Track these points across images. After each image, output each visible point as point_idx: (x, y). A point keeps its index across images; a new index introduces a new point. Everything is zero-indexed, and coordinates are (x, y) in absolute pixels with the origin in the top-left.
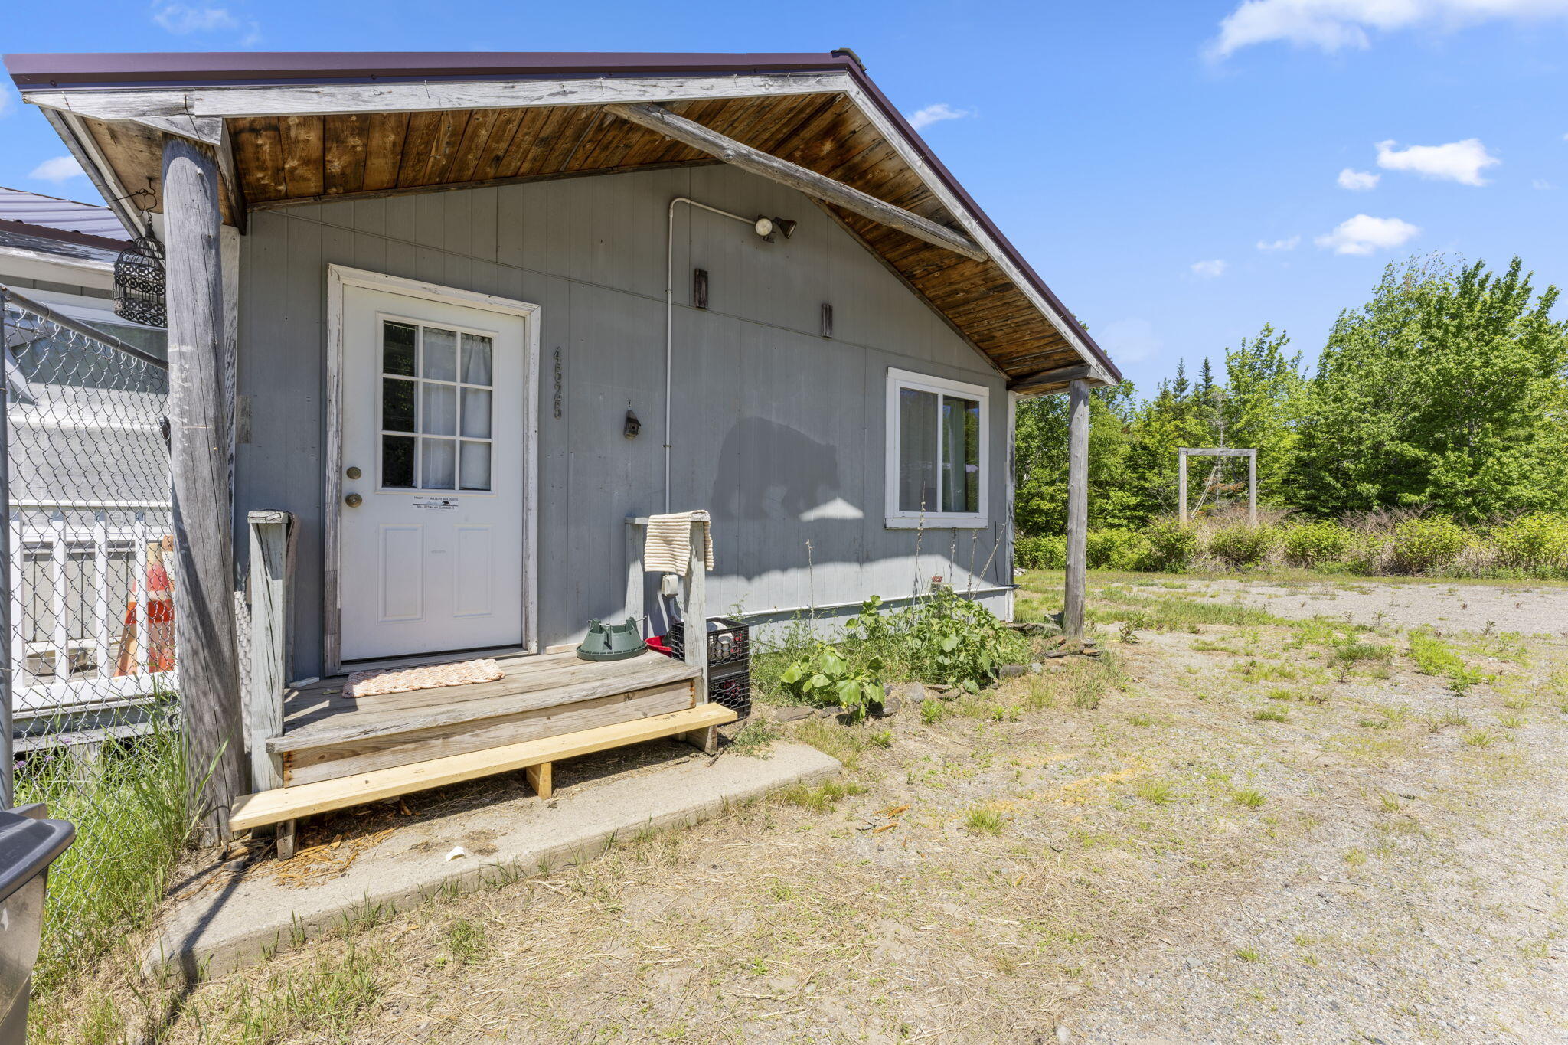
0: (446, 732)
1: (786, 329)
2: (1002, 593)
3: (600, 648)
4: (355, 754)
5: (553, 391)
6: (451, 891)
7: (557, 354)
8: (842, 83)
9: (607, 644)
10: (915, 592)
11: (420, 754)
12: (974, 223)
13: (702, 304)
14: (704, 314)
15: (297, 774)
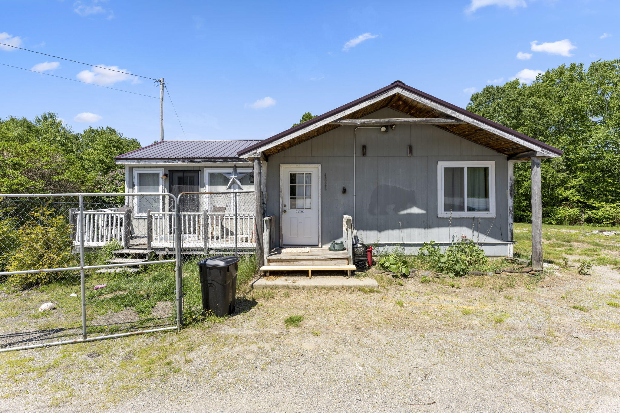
0: (294, 261)
1: (394, 156)
2: (507, 244)
3: (332, 248)
4: (279, 262)
5: (324, 184)
6: (288, 287)
7: (325, 175)
8: (398, 90)
9: (334, 247)
10: (453, 240)
11: (289, 264)
12: (458, 114)
13: (364, 155)
14: (365, 157)
15: (271, 264)
